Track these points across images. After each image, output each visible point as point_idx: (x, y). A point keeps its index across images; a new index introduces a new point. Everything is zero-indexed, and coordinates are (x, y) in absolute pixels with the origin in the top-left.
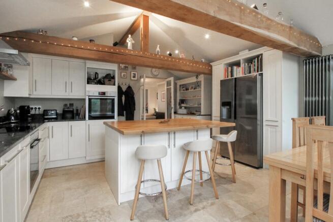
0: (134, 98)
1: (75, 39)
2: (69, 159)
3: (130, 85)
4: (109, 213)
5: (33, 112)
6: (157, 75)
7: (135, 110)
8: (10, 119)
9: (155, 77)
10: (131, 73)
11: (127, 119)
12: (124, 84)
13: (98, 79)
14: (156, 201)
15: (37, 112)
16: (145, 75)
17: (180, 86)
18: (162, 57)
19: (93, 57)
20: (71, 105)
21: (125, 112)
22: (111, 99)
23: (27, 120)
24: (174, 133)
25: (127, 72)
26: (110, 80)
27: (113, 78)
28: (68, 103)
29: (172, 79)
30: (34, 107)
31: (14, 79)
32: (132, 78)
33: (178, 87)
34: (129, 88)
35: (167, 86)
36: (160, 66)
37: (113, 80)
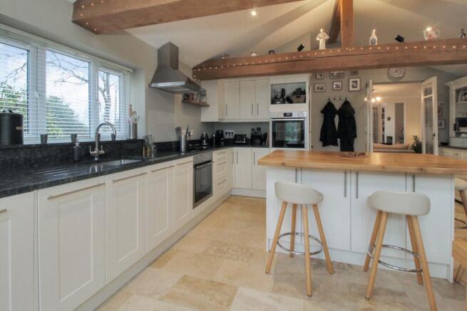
0: (354, 119)
1: (254, 55)
2: (252, 189)
3: (348, 100)
4: (252, 255)
5: (227, 137)
6: (401, 78)
7: (355, 136)
8: (203, 142)
9: (395, 81)
10: (349, 81)
11: (343, 149)
12: (337, 98)
13: (285, 97)
14: (314, 268)
15: (231, 137)
16: (371, 82)
17: (458, 91)
18: (379, 48)
19: (272, 71)
20: (259, 129)
21: (339, 140)
22: (298, 121)
23: (220, 144)
24: (357, 173)
25: (343, 80)
26: (299, 97)
27: (304, 93)
28: (255, 127)
29: (434, 80)
30: (228, 131)
31: (208, 106)
32: (351, 89)
33: (453, 94)
34: (346, 103)
35: (426, 94)
36: (376, 64)
37: (302, 96)
